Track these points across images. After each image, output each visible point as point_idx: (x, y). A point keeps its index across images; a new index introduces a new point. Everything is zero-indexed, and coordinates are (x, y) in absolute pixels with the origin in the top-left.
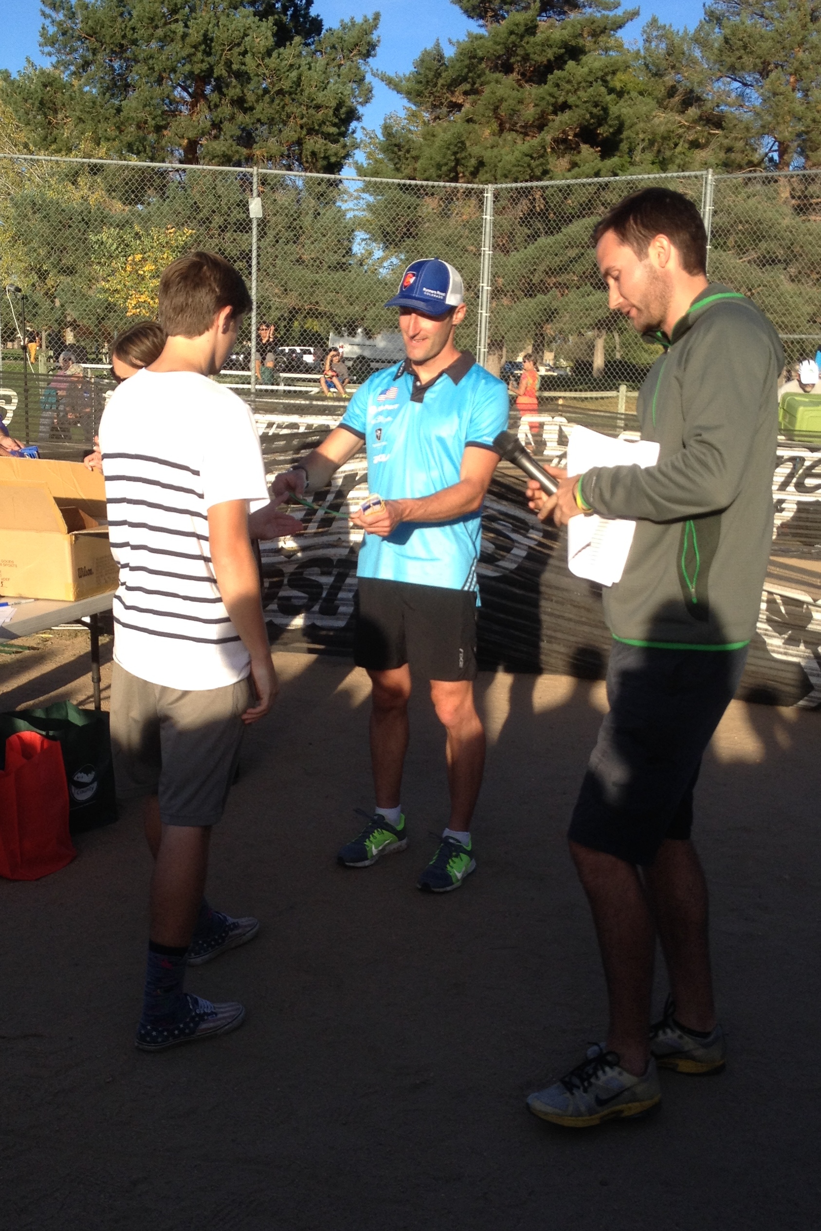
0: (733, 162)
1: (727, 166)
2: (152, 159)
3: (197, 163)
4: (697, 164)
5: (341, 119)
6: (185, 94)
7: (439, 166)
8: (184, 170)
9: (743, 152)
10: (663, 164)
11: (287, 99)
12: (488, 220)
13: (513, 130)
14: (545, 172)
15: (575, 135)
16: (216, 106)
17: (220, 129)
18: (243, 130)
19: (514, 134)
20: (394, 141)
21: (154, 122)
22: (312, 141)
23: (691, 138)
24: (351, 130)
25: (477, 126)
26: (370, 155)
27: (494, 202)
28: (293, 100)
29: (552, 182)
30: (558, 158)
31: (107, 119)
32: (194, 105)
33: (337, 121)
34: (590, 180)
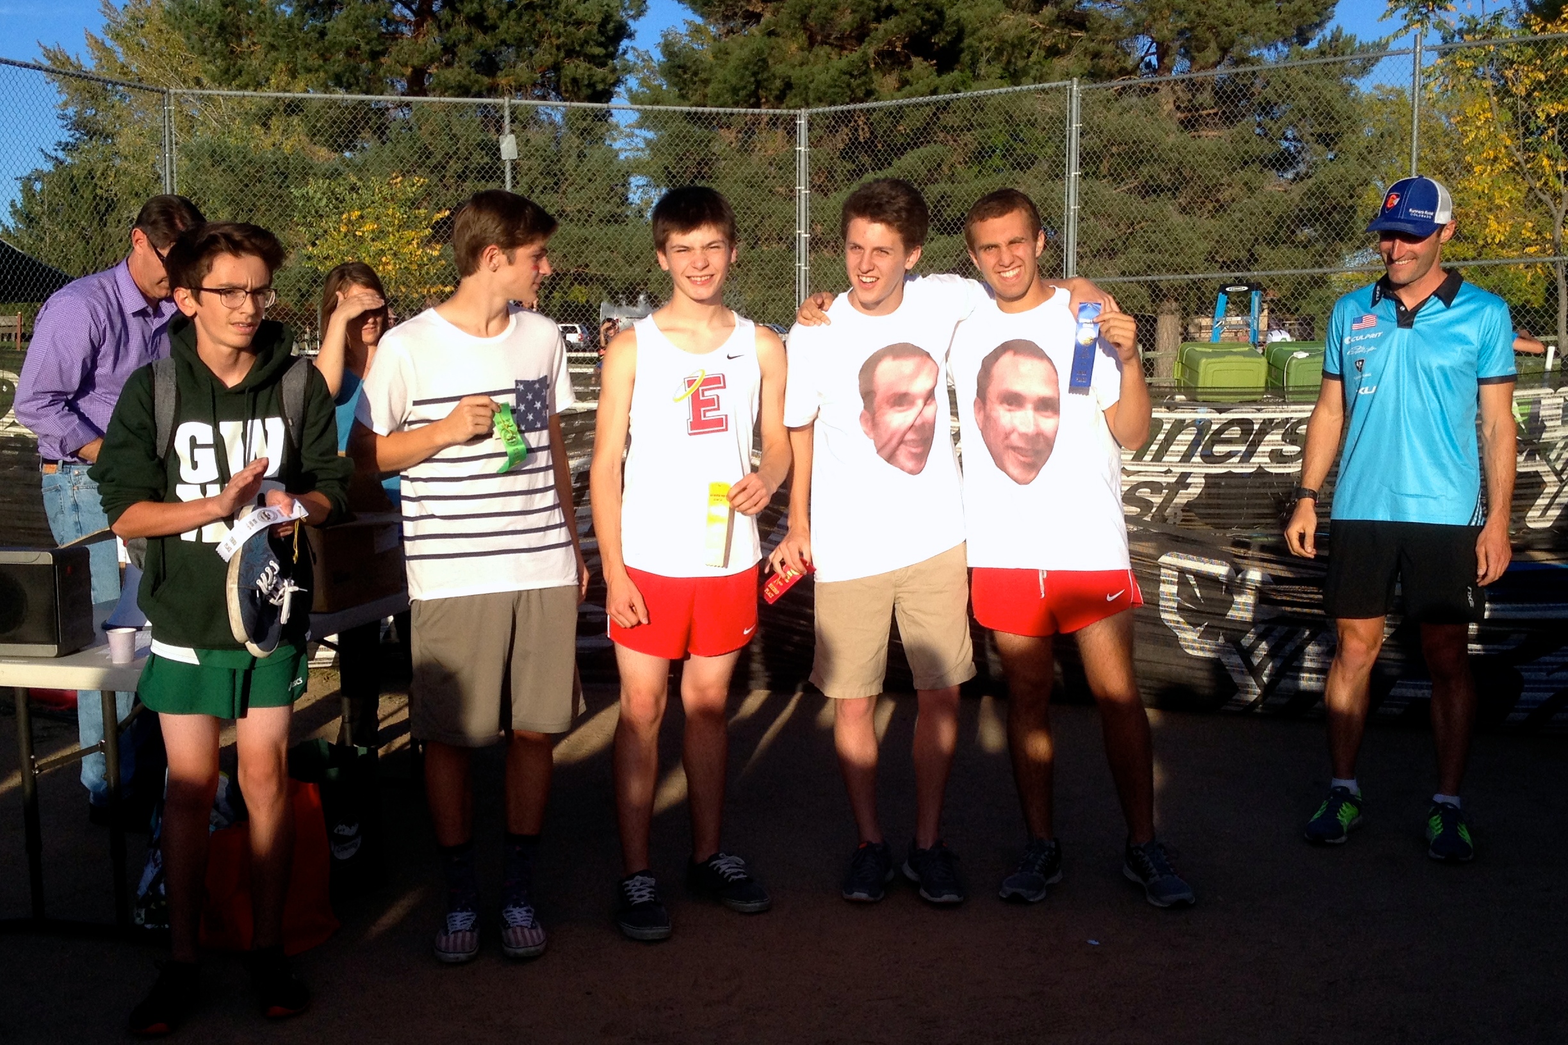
0: (1102, 70)
1: (1094, 75)
2: (367, 93)
3: (426, 95)
4: (1057, 75)
5: (608, 38)
6: (406, 12)
7: (735, 91)
8: (408, 105)
9: (1113, 58)
10: (1014, 77)
11: (539, 14)
12: (803, 153)
13: (827, 43)
14: (869, 94)
15: (904, 46)
16: (448, 26)
17: (454, 54)
18: (484, 53)
19: (827, 48)
20: (677, 61)
21: (368, 47)
22: (572, 65)
23: (1048, 44)
24: (620, 51)
25: (780, 40)
26: (643, 82)
27: (809, 130)
28: (546, 15)
29: (880, 104)
30: (884, 75)
31: (307, 45)
32: (418, 25)
33: (603, 39)
34: (927, 99)
